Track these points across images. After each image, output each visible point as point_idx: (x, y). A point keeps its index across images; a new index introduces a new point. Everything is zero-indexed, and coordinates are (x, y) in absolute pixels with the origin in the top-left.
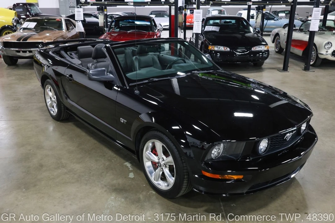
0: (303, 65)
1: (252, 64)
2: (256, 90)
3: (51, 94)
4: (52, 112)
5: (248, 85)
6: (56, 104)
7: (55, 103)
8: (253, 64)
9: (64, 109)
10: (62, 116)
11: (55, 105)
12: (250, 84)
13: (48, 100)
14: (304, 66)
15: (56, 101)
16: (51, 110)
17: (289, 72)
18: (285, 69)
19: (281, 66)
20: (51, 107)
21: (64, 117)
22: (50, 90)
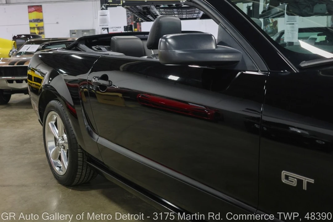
3: (56, 132)
4: (57, 169)
6: (65, 152)
7: (64, 148)
9: (83, 161)
10: (78, 176)
11: (63, 153)
13: (51, 144)
15: (67, 146)
16: (56, 164)
20: (55, 159)
21: (83, 177)
22: (56, 124)
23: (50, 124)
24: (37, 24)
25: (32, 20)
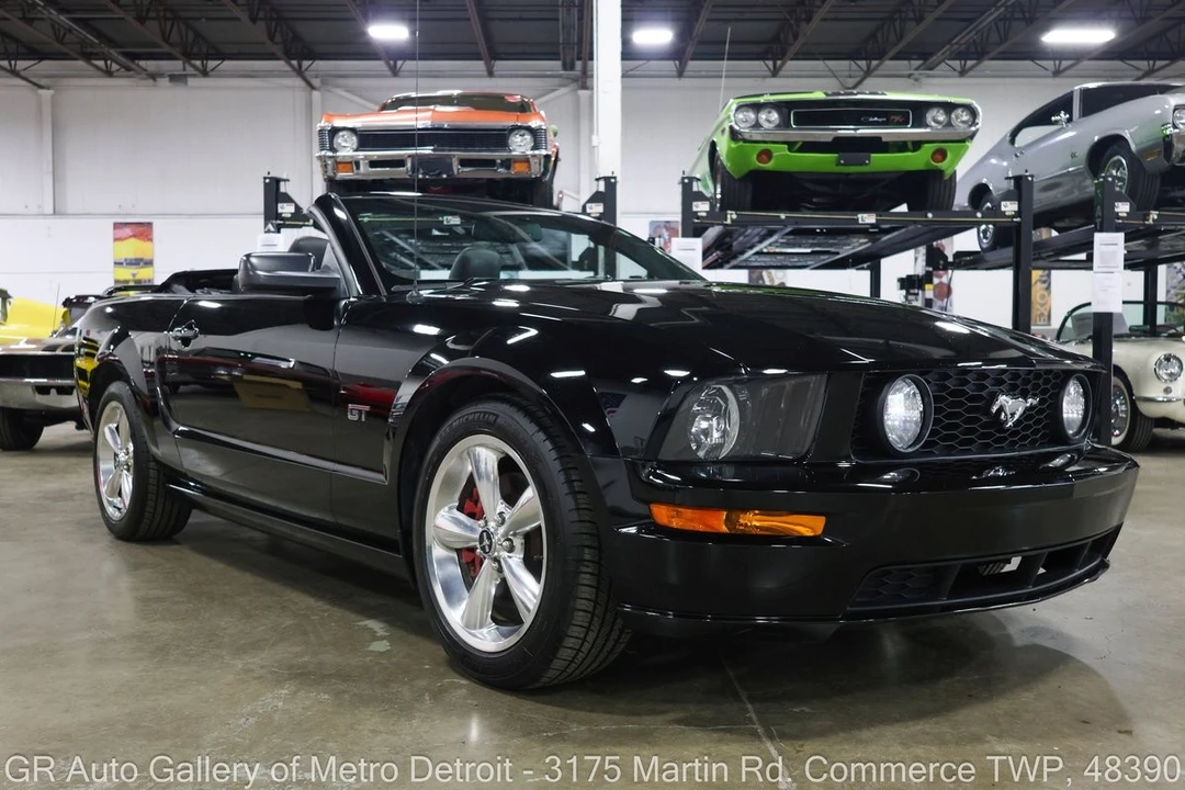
4: (113, 511)
7: (128, 469)
11: (127, 480)
15: (132, 462)
16: (112, 504)
20: (110, 496)
22: (117, 428)
23: (107, 430)
24: (135, 271)
25: (123, 261)
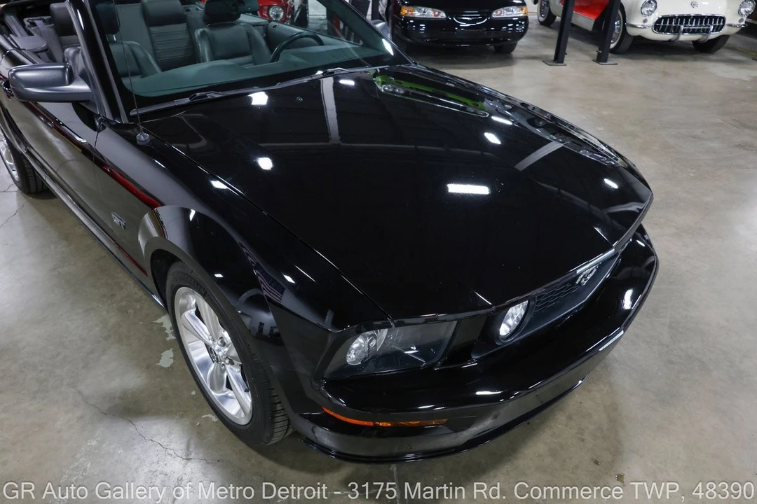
0: (594, 51)
1: (492, 47)
2: (495, 118)
5: (480, 104)
8: (495, 47)
10: (32, 184)
12: (483, 101)
14: (597, 53)
16: (12, 168)
17: (565, 65)
18: (559, 58)
19: (551, 52)
21: (39, 184)
